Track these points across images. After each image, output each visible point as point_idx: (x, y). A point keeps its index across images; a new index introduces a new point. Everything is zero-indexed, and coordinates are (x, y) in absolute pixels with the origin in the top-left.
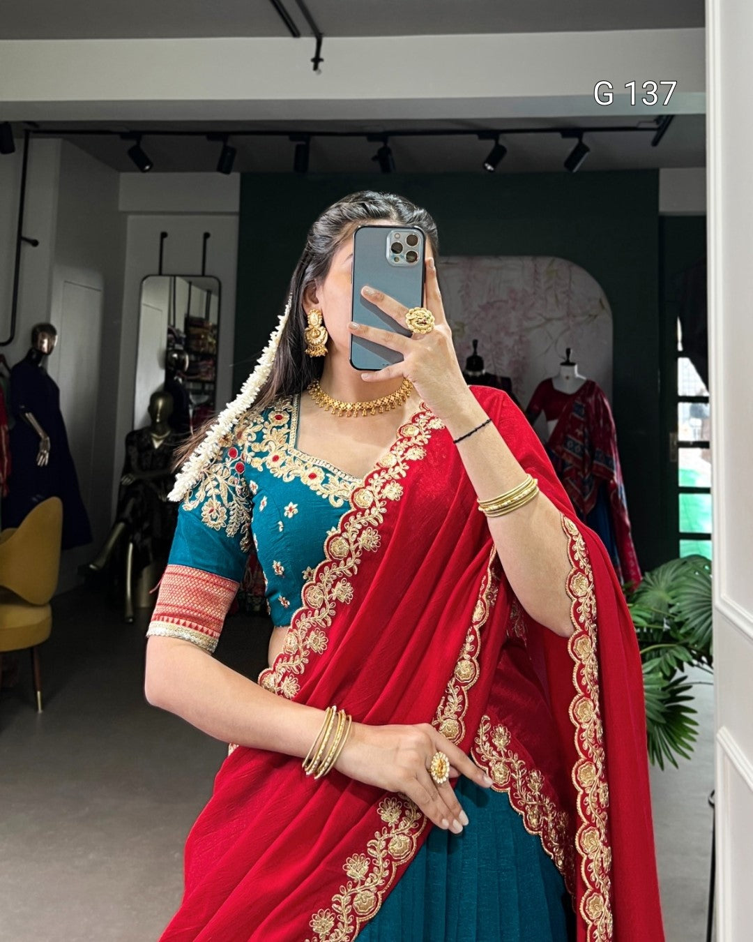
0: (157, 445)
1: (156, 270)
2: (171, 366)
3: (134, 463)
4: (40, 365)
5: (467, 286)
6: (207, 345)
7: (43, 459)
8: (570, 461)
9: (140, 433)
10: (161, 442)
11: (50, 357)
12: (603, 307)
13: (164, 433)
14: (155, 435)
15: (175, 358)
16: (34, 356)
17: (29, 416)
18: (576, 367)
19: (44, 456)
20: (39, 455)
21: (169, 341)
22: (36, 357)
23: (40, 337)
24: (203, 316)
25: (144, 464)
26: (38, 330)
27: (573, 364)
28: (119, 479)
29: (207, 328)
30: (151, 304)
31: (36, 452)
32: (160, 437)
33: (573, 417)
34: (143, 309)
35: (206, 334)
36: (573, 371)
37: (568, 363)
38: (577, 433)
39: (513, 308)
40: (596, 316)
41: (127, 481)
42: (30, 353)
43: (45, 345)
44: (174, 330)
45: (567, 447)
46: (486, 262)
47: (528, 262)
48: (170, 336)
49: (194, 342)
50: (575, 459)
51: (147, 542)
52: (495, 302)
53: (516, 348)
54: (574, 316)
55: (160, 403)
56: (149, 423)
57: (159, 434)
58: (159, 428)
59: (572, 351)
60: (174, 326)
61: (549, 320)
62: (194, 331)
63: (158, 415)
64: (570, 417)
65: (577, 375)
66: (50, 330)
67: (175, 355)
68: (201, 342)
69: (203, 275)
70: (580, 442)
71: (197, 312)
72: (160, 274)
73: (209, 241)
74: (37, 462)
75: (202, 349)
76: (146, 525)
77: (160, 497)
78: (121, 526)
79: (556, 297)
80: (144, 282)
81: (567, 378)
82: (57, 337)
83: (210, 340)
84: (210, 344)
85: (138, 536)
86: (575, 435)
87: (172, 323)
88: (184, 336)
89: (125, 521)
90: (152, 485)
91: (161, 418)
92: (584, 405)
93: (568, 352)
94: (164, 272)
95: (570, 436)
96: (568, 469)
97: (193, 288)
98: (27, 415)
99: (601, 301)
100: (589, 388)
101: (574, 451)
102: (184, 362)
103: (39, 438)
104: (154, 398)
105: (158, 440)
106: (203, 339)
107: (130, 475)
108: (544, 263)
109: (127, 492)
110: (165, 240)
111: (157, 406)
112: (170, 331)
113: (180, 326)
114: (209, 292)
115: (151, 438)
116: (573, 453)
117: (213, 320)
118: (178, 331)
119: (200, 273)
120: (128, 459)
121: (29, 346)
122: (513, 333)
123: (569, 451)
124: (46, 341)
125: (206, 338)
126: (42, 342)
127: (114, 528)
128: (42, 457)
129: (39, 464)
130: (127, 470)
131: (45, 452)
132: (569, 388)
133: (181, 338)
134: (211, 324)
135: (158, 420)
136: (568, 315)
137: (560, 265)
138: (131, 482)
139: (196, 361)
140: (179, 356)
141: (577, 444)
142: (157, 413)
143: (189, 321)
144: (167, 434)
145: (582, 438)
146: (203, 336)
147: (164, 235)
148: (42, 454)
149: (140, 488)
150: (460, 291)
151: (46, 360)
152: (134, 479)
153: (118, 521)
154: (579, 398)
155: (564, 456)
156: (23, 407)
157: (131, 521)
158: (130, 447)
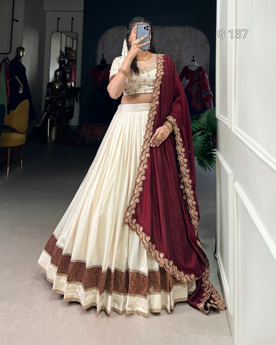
0: (57, 87)
1: (56, 31)
2: (61, 62)
3: (50, 93)
4: (19, 60)
5: (161, 36)
6: (72, 57)
7: (21, 92)
8: (194, 93)
9: (51, 83)
10: (58, 86)
11: (23, 58)
12: (207, 43)
13: (59, 83)
14: (56, 84)
15: (62, 60)
16: (17, 58)
17: (16, 77)
18: (196, 62)
19: (21, 90)
20: (19, 90)
21: (60, 55)
22: (18, 58)
23: (19, 51)
24: (71, 47)
25: (53, 93)
26: (19, 49)
27: (195, 61)
28: (45, 98)
29: (72, 51)
30: (54, 42)
31: (18, 89)
32: (58, 85)
33: (195, 78)
34: (52, 43)
35: (72, 53)
36: (195, 63)
37: (193, 61)
38: (196, 84)
39: (177, 43)
40: (204, 46)
41: (48, 99)
42: (16, 56)
43: (21, 54)
44: (61, 51)
45: (193, 89)
46: (167, 28)
47: (181, 28)
48: (61, 53)
49: (68, 56)
50: (196, 93)
51: (54, 118)
52: (170, 41)
53: (177, 56)
54: (197, 46)
55: (58, 73)
56: (55, 80)
57: (58, 84)
58: (58, 82)
59: (195, 57)
60: (61, 50)
61: (189, 47)
62: (68, 52)
63: (58, 77)
64: (194, 78)
65: (196, 65)
66: (23, 49)
67: (62, 59)
68: (70, 56)
69: (72, 32)
70: (197, 87)
71: (69, 45)
72: (58, 31)
73: (74, 20)
74: (19, 92)
75: (71, 58)
76: (54, 113)
77: (58, 104)
78: (46, 113)
79: (191, 39)
80: (52, 34)
81: (193, 65)
82: (25, 51)
83: (73, 55)
84: (74, 56)
85: (51, 117)
86: (195, 84)
87: (61, 49)
88: (65, 53)
89: (47, 111)
90: (56, 100)
91: (58, 78)
92: (198, 74)
93: (193, 57)
94: (59, 30)
95: (193, 85)
96: (193, 96)
97: (68, 37)
98: (15, 77)
99: (206, 41)
100: (200, 69)
101: (195, 90)
102: (65, 61)
103: (20, 84)
104: (56, 72)
105: (57, 86)
106: (71, 55)
107: (49, 97)
108: (187, 29)
109: (48, 102)
110: (59, 20)
111: (57, 74)
112: (60, 52)
113: (63, 50)
114: (73, 39)
115: (55, 85)
116: (195, 91)
117: (75, 48)
118: (63, 52)
119: (70, 31)
120: (48, 92)
121: (15, 54)
122: (176, 52)
123: (194, 90)
124: (21, 53)
125: (72, 55)
126: (20, 53)
127: (44, 114)
128: (20, 91)
129: (19, 93)
130: (47, 95)
131: (21, 89)
132: (193, 69)
133: (64, 54)
134: (74, 50)
135: (57, 79)
136: (195, 46)
137: (193, 29)
138: (49, 99)
139: (69, 62)
140: (63, 59)
141: (196, 87)
142: (57, 77)
143: (66, 49)
144: (60, 84)
145: (198, 86)
146: (71, 54)
147: (59, 19)
148: (20, 89)
149: (52, 101)
150: (158, 38)
151: (21, 59)
152: (50, 98)
153: (45, 111)
154: (197, 72)
155: (192, 92)
156: (14, 74)
157: (49, 111)
158: (49, 88)
